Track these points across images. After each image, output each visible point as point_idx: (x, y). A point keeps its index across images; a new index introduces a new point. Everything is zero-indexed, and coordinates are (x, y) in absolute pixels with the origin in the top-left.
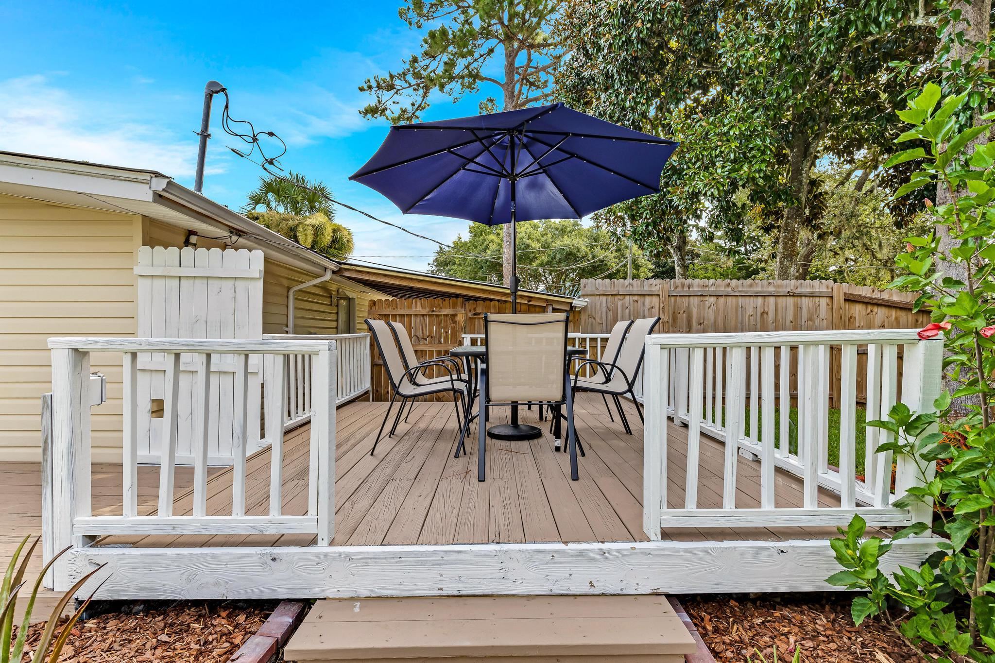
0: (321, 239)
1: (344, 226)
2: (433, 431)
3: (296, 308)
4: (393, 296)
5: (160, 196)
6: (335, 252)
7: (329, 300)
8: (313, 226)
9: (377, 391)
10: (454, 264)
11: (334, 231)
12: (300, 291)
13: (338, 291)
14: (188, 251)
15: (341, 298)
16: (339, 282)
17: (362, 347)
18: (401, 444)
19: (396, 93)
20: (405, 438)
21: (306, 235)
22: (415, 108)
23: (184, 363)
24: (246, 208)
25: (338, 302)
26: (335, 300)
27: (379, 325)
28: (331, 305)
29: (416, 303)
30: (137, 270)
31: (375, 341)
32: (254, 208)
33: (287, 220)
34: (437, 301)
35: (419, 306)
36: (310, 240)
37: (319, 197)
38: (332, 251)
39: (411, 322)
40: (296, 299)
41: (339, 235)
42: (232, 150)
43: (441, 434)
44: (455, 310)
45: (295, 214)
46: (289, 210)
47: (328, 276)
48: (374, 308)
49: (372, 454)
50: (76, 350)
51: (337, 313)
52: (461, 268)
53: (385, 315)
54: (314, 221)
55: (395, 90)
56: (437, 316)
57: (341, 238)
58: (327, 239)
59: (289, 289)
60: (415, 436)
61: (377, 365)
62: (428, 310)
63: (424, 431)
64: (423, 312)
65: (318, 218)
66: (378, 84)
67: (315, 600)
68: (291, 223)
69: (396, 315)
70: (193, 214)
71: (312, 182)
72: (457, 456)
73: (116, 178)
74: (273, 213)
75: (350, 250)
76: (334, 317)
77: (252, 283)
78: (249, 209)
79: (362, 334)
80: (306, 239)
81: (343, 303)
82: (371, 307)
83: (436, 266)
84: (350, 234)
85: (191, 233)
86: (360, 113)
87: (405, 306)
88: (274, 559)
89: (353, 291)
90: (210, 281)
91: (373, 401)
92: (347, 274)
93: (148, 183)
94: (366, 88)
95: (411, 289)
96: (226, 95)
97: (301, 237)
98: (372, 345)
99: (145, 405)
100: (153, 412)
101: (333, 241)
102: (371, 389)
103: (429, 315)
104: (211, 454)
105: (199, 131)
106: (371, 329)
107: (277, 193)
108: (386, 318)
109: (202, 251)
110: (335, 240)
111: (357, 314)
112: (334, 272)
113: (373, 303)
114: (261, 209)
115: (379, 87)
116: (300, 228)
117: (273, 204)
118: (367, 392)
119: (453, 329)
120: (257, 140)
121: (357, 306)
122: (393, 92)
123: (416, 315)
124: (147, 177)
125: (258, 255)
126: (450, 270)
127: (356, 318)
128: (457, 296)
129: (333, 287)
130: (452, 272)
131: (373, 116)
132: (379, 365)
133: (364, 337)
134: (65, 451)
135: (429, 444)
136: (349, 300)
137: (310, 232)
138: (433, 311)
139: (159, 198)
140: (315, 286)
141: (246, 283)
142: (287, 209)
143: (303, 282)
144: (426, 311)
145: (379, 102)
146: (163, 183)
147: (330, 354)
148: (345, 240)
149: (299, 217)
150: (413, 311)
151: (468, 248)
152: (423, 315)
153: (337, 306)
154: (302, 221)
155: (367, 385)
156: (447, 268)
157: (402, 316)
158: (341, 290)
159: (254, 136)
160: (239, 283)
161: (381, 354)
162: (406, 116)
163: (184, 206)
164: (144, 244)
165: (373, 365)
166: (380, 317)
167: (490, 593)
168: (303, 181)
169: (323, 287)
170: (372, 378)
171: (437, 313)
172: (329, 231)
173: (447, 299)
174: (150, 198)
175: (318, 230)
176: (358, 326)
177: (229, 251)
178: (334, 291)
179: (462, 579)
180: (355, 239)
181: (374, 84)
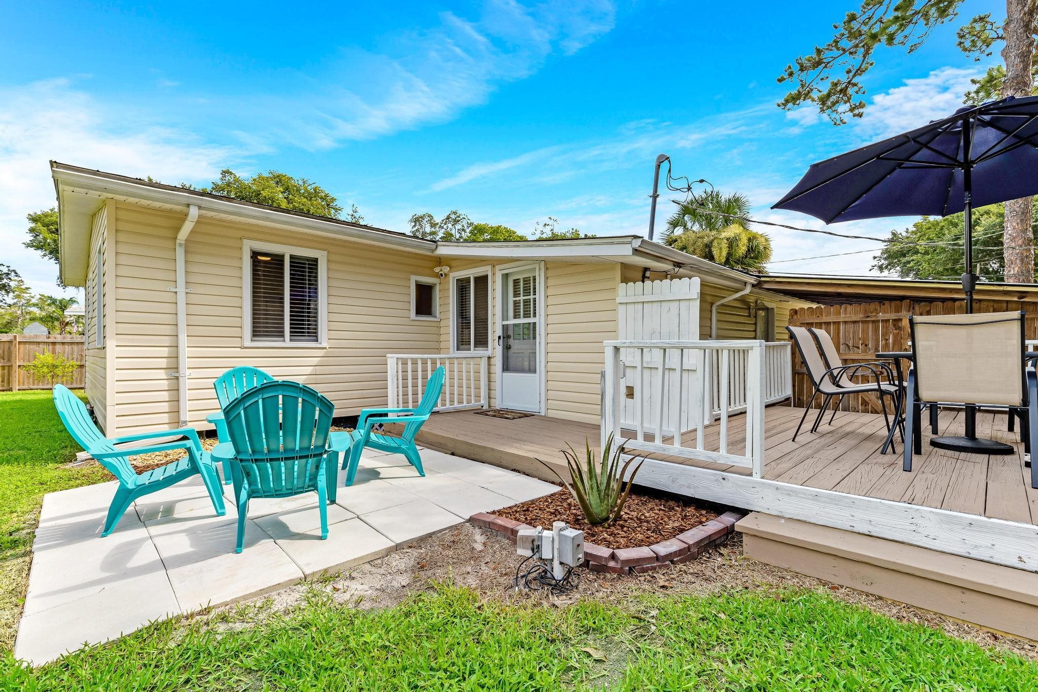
0: (735, 250)
1: (760, 233)
2: (859, 434)
3: (718, 321)
4: (818, 303)
5: (636, 250)
6: (751, 261)
7: (747, 311)
8: (727, 240)
9: (799, 399)
10: (917, 252)
11: (749, 240)
12: (722, 305)
13: (756, 302)
14: (648, 283)
15: (760, 309)
16: (758, 293)
17: (782, 355)
18: (823, 439)
19: (826, 67)
20: (827, 435)
21: (721, 249)
22: (851, 75)
23: (646, 362)
24: (666, 233)
25: (756, 313)
26: (753, 312)
27: (801, 332)
28: (749, 316)
29: (846, 309)
30: (618, 300)
31: (796, 349)
32: (673, 232)
33: (702, 238)
34: (873, 306)
35: (850, 313)
36: (724, 253)
37: (734, 209)
38: (747, 260)
39: (839, 329)
40: (719, 313)
41: (755, 243)
42: (673, 201)
43: (869, 437)
44: (900, 314)
45: (710, 230)
46: (704, 227)
47: (748, 290)
48: (795, 317)
49: (793, 441)
50: (615, 347)
51: (755, 324)
52: (927, 257)
53: (808, 324)
54: (729, 234)
55: (823, 65)
56: (873, 322)
57: (757, 246)
58: (742, 249)
59: (712, 304)
60: (839, 435)
61: (799, 374)
62: (861, 316)
63: (852, 433)
64: (854, 318)
65: (734, 230)
66: (802, 66)
67: (751, 511)
68: (706, 240)
69: (821, 323)
70: (652, 257)
71: (726, 194)
72: (884, 452)
73: (612, 243)
74: (690, 233)
75: (767, 257)
76: (752, 328)
77: (692, 303)
78: (668, 233)
79: (782, 342)
80: (721, 253)
81: (762, 313)
82: (792, 316)
83: (885, 259)
84: (767, 240)
85: (646, 269)
86: (779, 106)
87: (832, 314)
88: (724, 479)
89: (770, 302)
90: (663, 304)
91: (794, 406)
92: (766, 286)
93: (630, 243)
94: (786, 76)
95: (839, 295)
96: (669, 161)
97: (715, 252)
98: (793, 354)
99: (623, 390)
100: (627, 395)
101: (749, 250)
102: (792, 396)
103: (863, 322)
104: (665, 428)
105: (651, 194)
106: (792, 336)
107: (693, 213)
108: (809, 326)
109: (657, 282)
110: (750, 250)
111: (776, 324)
112: (753, 286)
113: (795, 312)
114: (679, 231)
115: (802, 68)
116: (715, 243)
117: (689, 225)
118: (788, 399)
119: (895, 337)
120: (691, 188)
121: (776, 315)
122: (821, 67)
123: (845, 322)
124: (630, 239)
125: (696, 281)
126: (909, 262)
127: (776, 328)
128: (902, 298)
129: (752, 300)
130: (912, 264)
131: (794, 104)
132: (801, 372)
133: (785, 346)
134: (611, 401)
135: (854, 442)
136: (767, 309)
137: (725, 245)
138: (868, 317)
139: (636, 251)
140: (736, 300)
141: (686, 303)
142: (702, 227)
143: (725, 297)
144: (859, 317)
145: (803, 86)
146: (639, 241)
147: (761, 349)
148: (761, 248)
149: (714, 233)
150: (842, 317)
151: (942, 229)
152: (854, 322)
153: (755, 317)
154: (716, 236)
155: (789, 392)
156: (904, 260)
157: (828, 324)
158: (759, 302)
159: (689, 186)
160: (682, 303)
161: (804, 362)
162: (839, 88)
163: (648, 253)
164: (621, 282)
165: (795, 373)
166: (802, 325)
167: (901, 540)
168: (717, 195)
169: (742, 300)
170: (794, 386)
171: (873, 319)
172: (744, 240)
173: (887, 303)
174: (630, 252)
175: (732, 243)
176: (777, 336)
177: (676, 281)
178: (753, 303)
179: (872, 523)
180: (773, 245)
181: (796, 68)
